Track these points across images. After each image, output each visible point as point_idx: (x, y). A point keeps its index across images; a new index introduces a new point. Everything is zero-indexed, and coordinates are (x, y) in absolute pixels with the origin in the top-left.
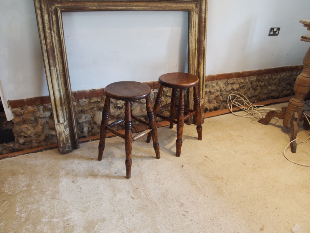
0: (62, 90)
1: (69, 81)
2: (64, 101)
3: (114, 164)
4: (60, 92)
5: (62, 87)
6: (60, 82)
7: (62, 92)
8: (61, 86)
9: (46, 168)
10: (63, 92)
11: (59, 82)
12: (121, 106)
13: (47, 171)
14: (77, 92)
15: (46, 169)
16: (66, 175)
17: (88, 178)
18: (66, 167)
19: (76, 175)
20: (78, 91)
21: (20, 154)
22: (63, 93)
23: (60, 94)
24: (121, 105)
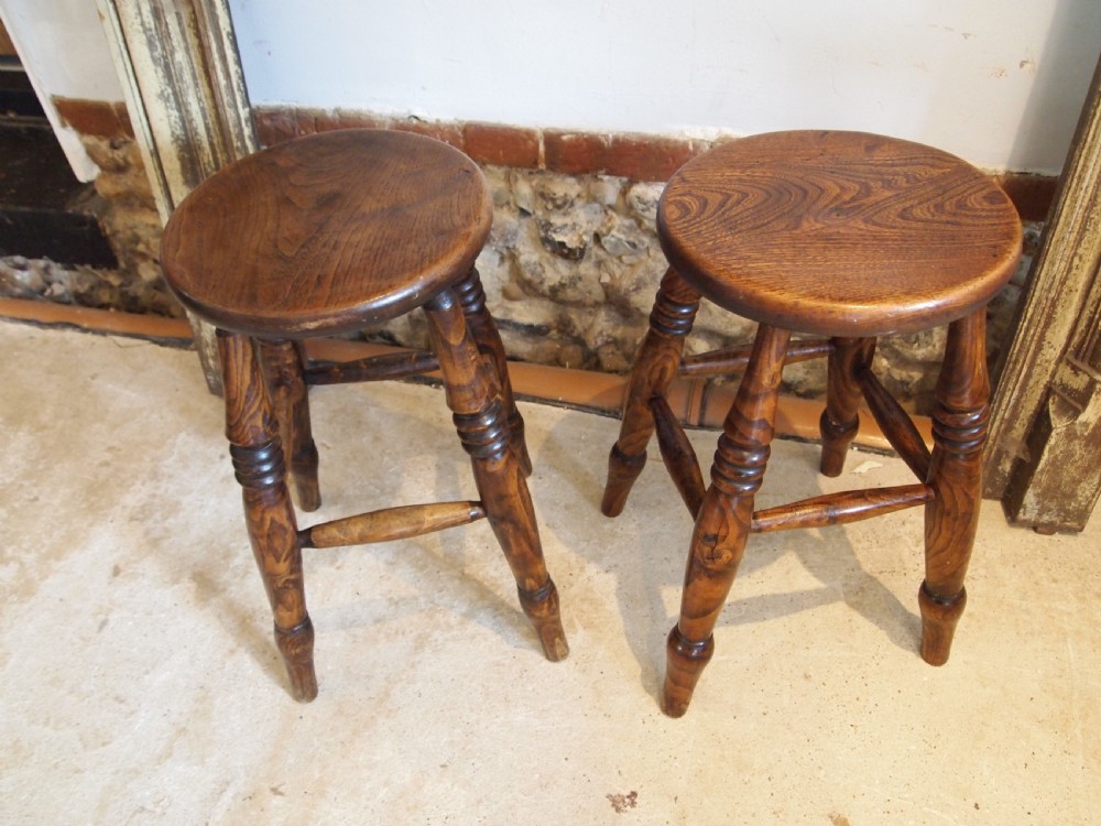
0: (200, 100)
1: (216, 56)
2: (216, 159)
3: (338, 564)
4: (181, 106)
5: (196, 85)
6: (180, 56)
7: (195, 108)
8: (187, 77)
9: (116, 443)
10: (202, 109)
11: (172, 53)
12: (569, 245)
13: (108, 456)
14: (330, 114)
15: (111, 449)
16: (132, 519)
17: (176, 581)
18: (170, 477)
19: (155, 544)
20: (337, 110)
21: (119, 327)
22: (204, 117)
23: (185, 120)
24: (575, 238)
